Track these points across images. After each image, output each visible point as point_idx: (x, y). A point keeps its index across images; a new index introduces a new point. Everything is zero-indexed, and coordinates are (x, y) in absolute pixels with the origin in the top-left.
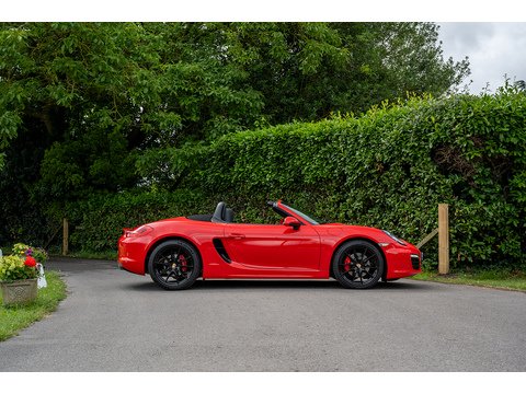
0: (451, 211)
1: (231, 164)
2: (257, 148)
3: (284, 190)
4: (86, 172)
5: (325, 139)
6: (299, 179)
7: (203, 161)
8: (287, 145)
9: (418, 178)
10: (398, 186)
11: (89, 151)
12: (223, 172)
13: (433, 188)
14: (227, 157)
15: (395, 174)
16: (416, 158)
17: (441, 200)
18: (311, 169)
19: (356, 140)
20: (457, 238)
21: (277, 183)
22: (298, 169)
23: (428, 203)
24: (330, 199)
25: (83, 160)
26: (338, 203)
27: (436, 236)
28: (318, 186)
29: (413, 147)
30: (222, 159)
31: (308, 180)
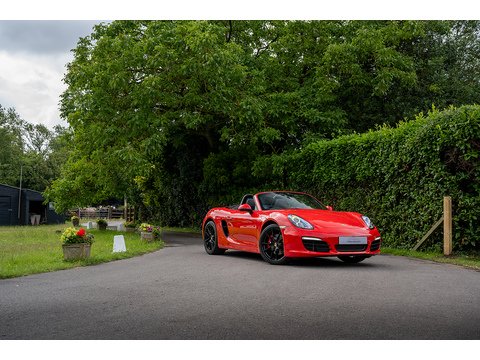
0: (455, 202)
1: (312, 167)
2: (328, 154)
3: (346, 186)
5: (370, 145)
6: (353, 177)
7: (296, 164)
8: (346, 151)
9: (431, 176)
10: (418, 182)
11: (234, 159)
12: (307, 173)
13: (442, 183)
14: (309, 161)
15: (414, 173)
16: (429, 160)
17: (447, 193)
18: (362, 169)
19: (390, 146)
20: (459, 227)
21: (341, 182)
22: (354, 169)
23: (438, 196)
24: (376, 193)
25: (229, 165)
26: (381, 196)
27: (442, 224)
28: (367, 182)
29: (426, 150)
30: (307, 163)
31: (359, 178)
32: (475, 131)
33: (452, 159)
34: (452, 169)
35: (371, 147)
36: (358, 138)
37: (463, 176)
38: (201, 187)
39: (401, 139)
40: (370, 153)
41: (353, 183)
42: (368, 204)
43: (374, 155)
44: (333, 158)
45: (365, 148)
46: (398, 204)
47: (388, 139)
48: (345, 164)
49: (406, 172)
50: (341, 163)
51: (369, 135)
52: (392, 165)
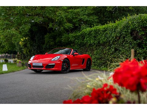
0: (135, 52)
1: (84, 38)
2: (90, 33)
3: (97, 46)
4: (55, 41)
5: (105, 30)
7: (78, 37)
8: (97, 32)
9: (127, 41)
10: (122, 44)
11: (56, 36)
13: (131, 44)
15: (121, 40)
16: (126, 35)
17: (133, 48)
18: (102, 39)
19: (112, 30)
21: (95, 44)
22: (99, 39)
23: (130, 49)
24: (107, 48)
25: (54, 38)
26: (109, 49)
28: (104, 44)
29: (125, 32)
30: (82, 37)
31: (101, 42)
32: (143, 24)
33: (135, 35)
34: (135, 39)
35: (106, 30)
36: (101, 27)
37: (139, 41)
38: (44, 46)
39: (116, 27)
40: (105, 33)
41: (99, 44)
42: (104, 52)
43: (107, 34)
44: (92, 35)
45: (103, 31)
46: (115, 52)
47: (112, 27)
48: (96, 37)
49: (118, 40)
50: (95, 37)
51: (105, 26)
52: (113, 37)
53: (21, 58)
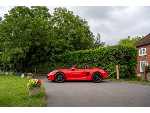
1: (70, 58)
2: (75, 55)
4: (40, 60)
5: (89, 53)
6: (84, 61)
7: (64, 57)
8: (82, 54)
9: (111, 60)
10: (106, 62)
11: (40, 56)
12: (68, 59)
13: (115, 62)
14: (69, 57)
15: (106, 59)
16: (110, 56)
17: (116, 65)
18: (87, 59)
19: (97, 53)
20: (120, 72)
21: (79, 61)
22: (84, 59)
23: (114, 65)
24: (90, 64)
25: (39, 57)
26: (92, 65)
27: (116, 72)
29: (110, 54)
33: (117, 57)
40: (89, 55)
44: (77, 56)
48: (81, 57)
49: (102, 59)
52: (98, 58)
53: (5, 70)
